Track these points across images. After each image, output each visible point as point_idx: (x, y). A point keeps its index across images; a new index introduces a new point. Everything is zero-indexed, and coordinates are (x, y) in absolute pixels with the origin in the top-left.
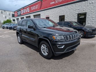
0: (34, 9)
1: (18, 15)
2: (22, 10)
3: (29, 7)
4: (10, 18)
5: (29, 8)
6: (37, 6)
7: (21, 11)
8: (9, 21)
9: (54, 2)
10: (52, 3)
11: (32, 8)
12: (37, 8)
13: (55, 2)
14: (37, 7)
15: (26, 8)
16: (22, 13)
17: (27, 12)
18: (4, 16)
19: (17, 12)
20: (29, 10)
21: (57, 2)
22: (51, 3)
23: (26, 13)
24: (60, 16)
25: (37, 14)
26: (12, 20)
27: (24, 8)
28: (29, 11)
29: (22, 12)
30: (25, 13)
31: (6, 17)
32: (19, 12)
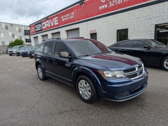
0: (67, 19)
1: (36, 32)
2: (44, 21)
3: (57, 16)
4: (21, 37)
5: (57, 18)
6: (73, 13)
7: (43, 23)
8: (18, 43)
9: (106, 6)
10: (103, 7)
11: (62, 17)
12: (71, 17)
13: (108, 5)
14: (72, 15)
15: (52, 19)
16: (44, 28)
17: (54, 26)
18: (10, 34)
19: (35, 25)
20: (57, 21)
21: (111, 5)
22: (100, 8)
23: (51, 27)
25: (73, 28)
26: (23, 39)
27: (47, 18)
28: (57, 23)
29: (44, 25)
30: (49, 28)
31: (13, 36)
32: (39, 25)
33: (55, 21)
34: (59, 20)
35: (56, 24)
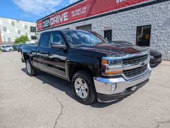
0: (78, 14)
1: (44, 28)
2: (53, 17)
3: (67, 11)
4: (26, 33)
5: (67, 13)
6: (85, 8)
11: (73, 12)
12: (84, 12)
14: (84, 10)
15: (61, 14)
16: (52, 24)
17: (63, 22)
18: (16, 30)
19: (43, 21)
20: (67, 16)
22: (118, 2)
23: (60, 23)
24: (138, 27)
27: (55, 14)
28: (67, 19)
29: (52, 20)
30: (58, 24)
31: (19, 32)
32: (47, 21)
33: (65, 17)
34: (69, 15)
35: (65, 20)
